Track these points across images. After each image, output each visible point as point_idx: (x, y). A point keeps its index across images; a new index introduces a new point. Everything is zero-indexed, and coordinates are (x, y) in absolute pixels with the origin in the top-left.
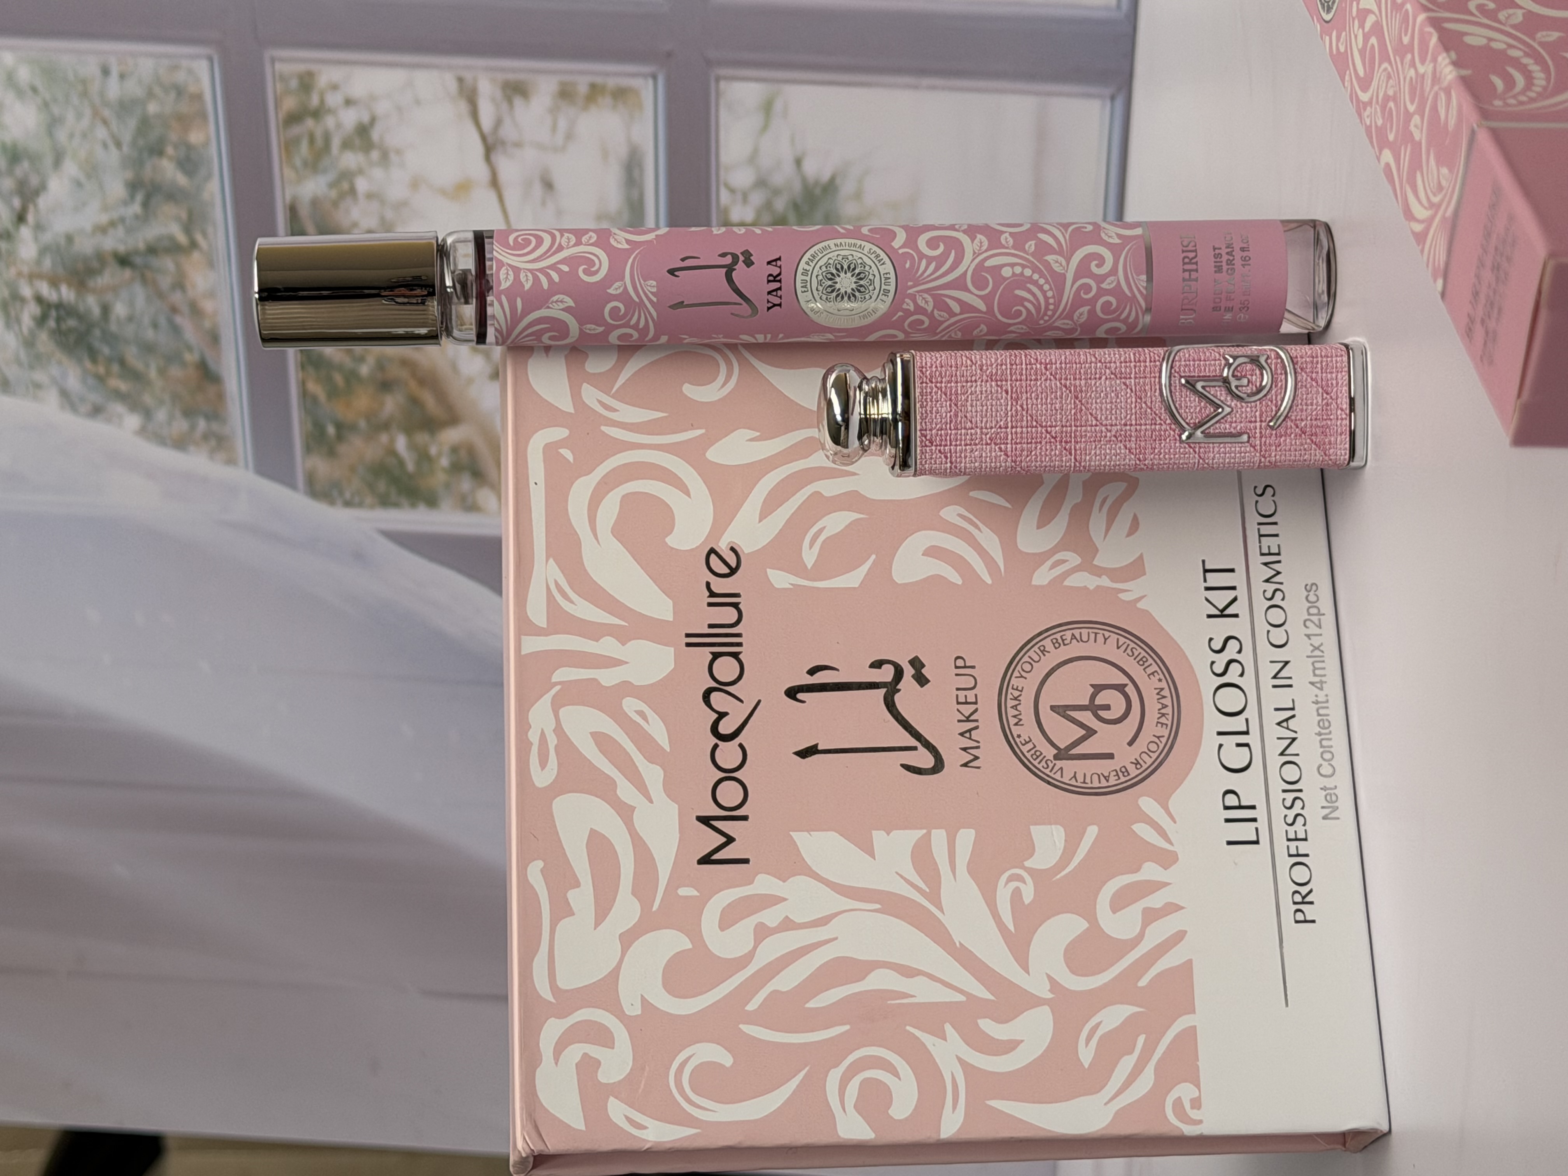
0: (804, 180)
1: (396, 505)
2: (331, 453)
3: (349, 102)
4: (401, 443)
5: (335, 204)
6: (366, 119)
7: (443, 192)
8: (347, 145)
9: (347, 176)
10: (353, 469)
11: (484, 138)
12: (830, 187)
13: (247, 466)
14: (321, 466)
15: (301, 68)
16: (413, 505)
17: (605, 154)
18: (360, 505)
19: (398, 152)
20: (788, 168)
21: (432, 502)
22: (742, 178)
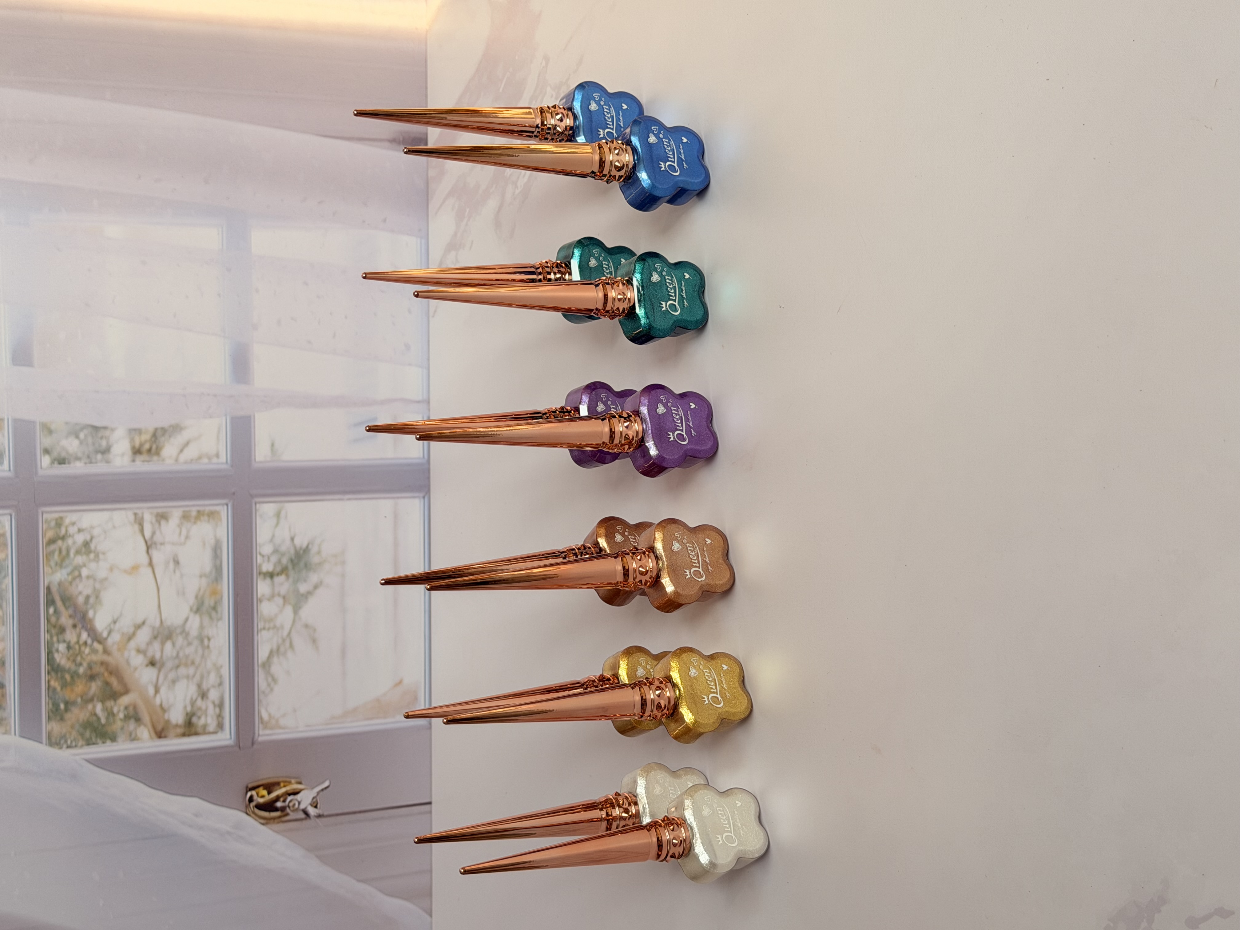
0: (295, 547)
1: (94, 744)
2: (62, 719)
3: (80, 531)
4: (99, 708)
5: (71, 583)
6: (88, 538)
7: (126, 571)
8: (78, 552)
9: (78, 568)
10: (72, 727)
11: (146, 542)
12: (306, 550)
13: (15, 734)
14: (56, 727)
15: (56, 515)
16: (104, 743)
17: (204, 544)
18: (76, 746)
19: (104, 553)
20: (288, 542)
21: (113, 739)
22: (267, 549)
